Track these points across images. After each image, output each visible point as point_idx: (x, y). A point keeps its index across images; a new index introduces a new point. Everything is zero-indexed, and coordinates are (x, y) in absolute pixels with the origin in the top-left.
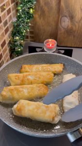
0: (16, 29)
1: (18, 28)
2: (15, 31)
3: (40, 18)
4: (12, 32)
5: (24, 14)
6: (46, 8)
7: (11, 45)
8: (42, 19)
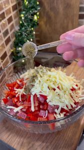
0: (19, 39)
1: (20, 38)
2: (17, 41)
3: (46, 26)
4: (15, 42)
5: (27, 22)
6: (52, 14)
7: (13, 57)
8: (48, 26)
